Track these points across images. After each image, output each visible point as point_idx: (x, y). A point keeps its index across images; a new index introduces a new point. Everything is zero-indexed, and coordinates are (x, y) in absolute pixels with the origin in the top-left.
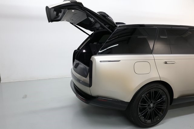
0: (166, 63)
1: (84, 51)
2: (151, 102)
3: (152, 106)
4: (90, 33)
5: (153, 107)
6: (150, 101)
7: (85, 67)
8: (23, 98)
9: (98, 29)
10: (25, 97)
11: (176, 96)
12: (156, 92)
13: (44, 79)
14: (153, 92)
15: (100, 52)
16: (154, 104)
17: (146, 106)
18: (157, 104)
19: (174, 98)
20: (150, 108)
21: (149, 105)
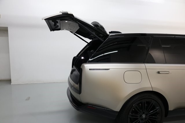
0: (159, 73)
1: (83, 58)
2: (144, 113)
3: (144, 117)
4: (89, 41)
5: (146, 118)
6: (142, 111)
7: (78, 73)
8: (26, 100)
9: (95, 38)
10: (29, 99)
11: (171, 108)
12: (148, 103)
13: (49, 83)
14: (144, 102)
15: (90, 60)
16: (146, 115)
17: (137, 116)
18: (150, 115)
19: (169, 110)
20: (142, 119)
21: (141, 116)
